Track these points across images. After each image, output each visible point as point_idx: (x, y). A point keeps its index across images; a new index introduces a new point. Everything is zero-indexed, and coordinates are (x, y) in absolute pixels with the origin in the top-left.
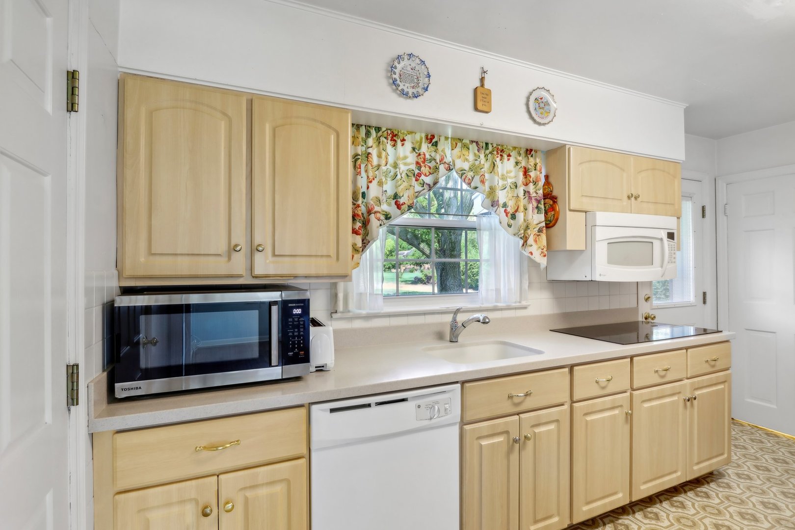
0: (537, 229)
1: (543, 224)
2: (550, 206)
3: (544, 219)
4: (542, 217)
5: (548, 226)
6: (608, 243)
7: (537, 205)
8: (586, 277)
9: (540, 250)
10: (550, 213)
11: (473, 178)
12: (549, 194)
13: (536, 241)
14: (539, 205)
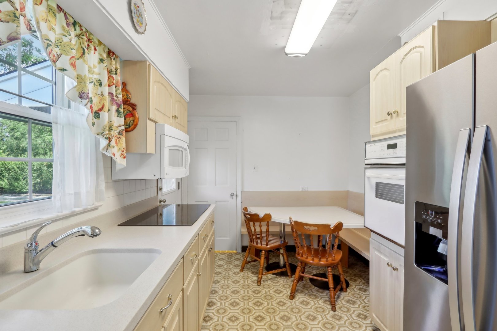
0: (118, 131)
1: (123, 128)
2: (129, 112)
3: (124, 123)
4: (121, 121)
5: (127, 131)
6: (169, 150)
7: (118, 109)
8: (155, 176)
9: (120, 152)
10: (128, 119)
11: (59, 56)
12: (127, 101)
13: (116, 143)
14: (120, 109)
